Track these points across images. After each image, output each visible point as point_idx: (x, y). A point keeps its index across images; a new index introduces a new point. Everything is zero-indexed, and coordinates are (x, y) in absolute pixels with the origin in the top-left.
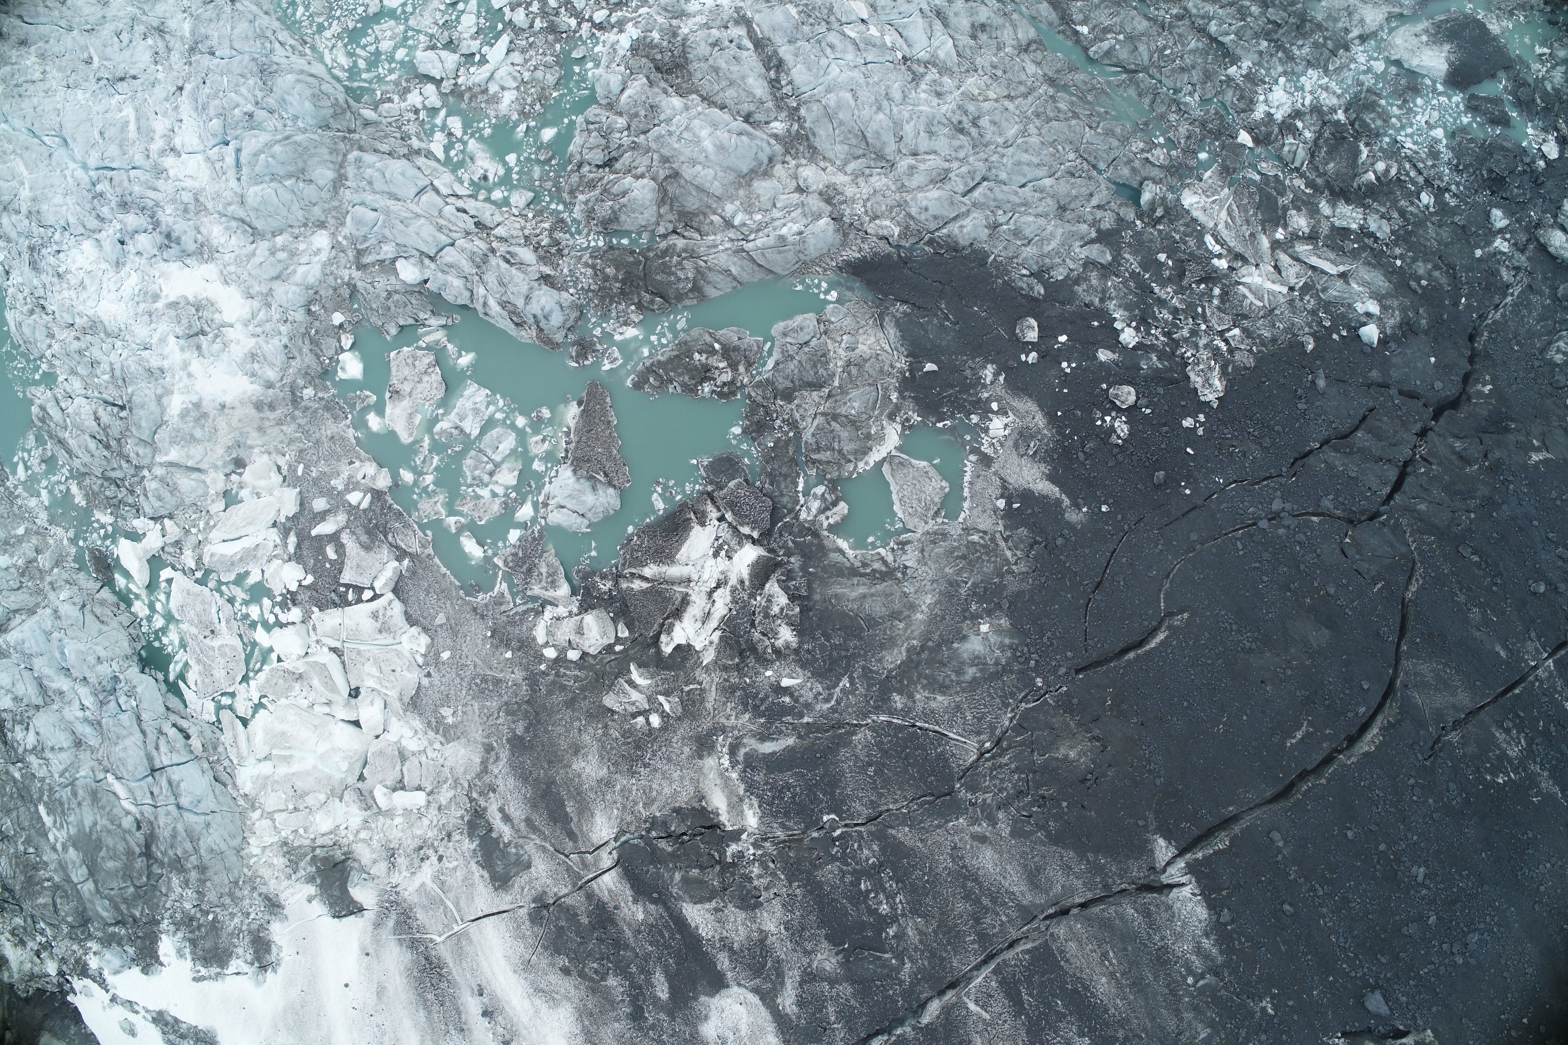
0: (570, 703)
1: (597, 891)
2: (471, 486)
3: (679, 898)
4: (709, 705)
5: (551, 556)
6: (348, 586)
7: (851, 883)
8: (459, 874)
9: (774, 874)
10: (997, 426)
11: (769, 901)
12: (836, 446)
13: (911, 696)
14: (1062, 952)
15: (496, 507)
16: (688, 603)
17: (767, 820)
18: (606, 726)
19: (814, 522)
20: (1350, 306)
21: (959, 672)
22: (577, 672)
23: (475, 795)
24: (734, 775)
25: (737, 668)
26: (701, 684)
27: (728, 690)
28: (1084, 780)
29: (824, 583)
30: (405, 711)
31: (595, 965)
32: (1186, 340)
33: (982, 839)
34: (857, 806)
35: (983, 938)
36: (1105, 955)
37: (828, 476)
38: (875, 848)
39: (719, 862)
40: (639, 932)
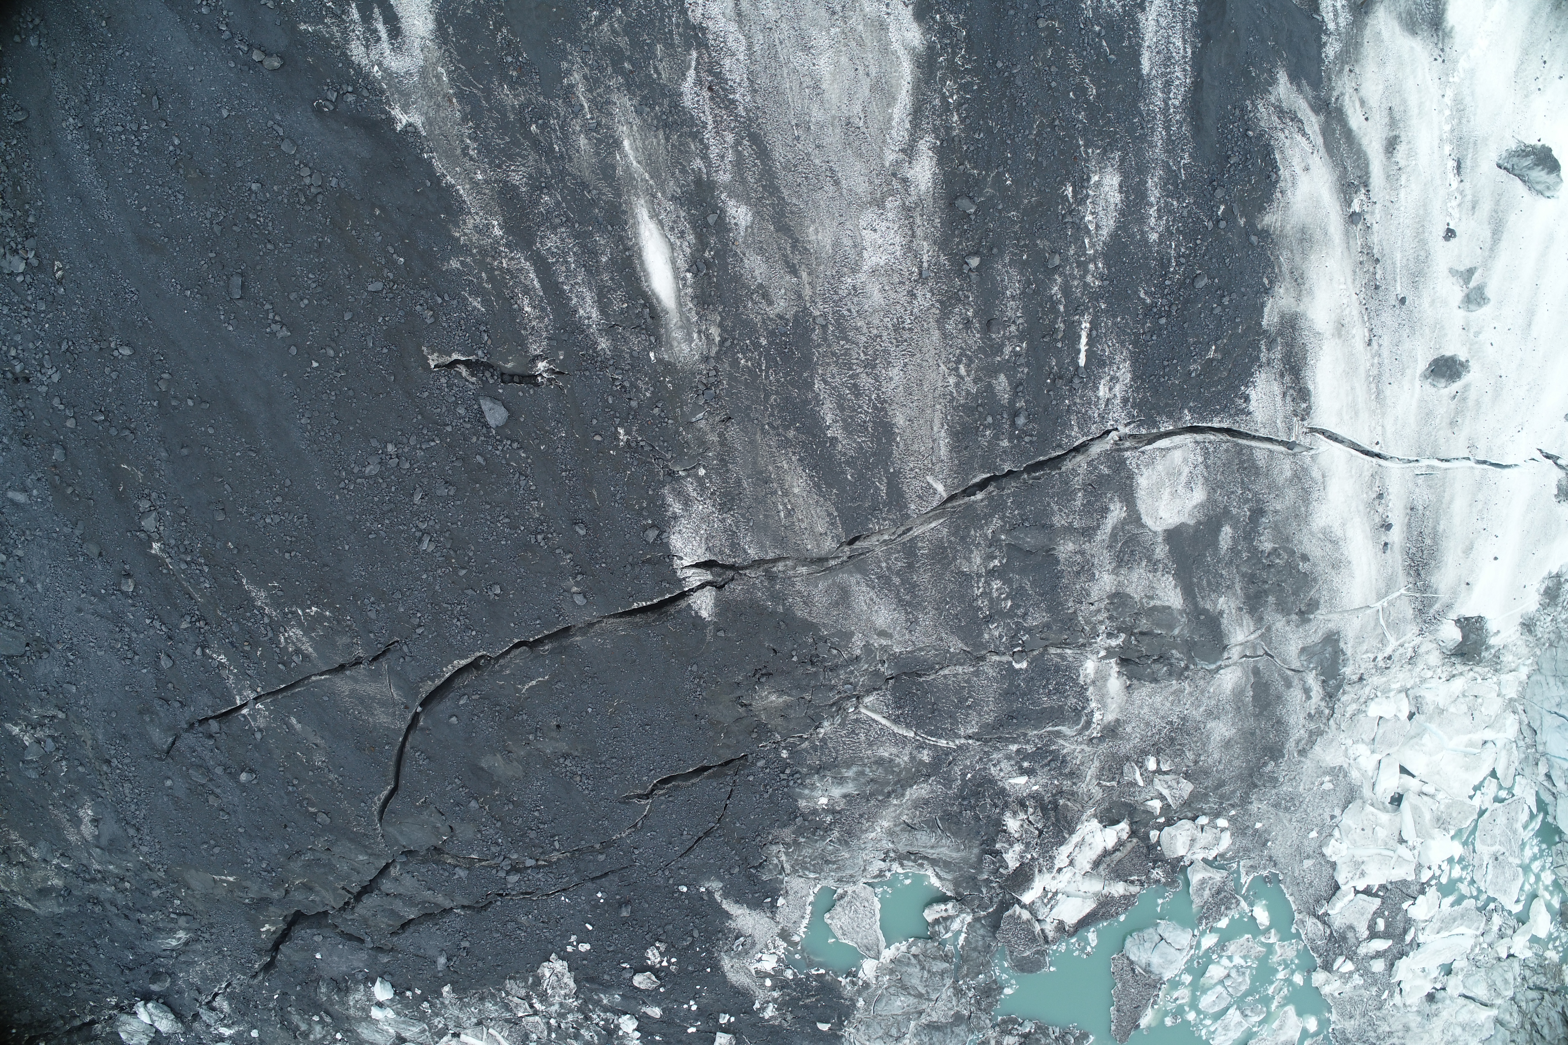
0: (1221, 784)
1: (1252, 624)
2: (1247, 967)
3: (1181, 612)
4: (1097, 763)
5: (1197, 902)
6: (1376, 895)
7: (1019, 607)
8: (1365, 647)
9: (1087, 622)
10: (769, 964)
11: (1101, 600)
12: (926, 974)
13: (913, 758)
14: (832, 524)
15: (1232, 948)
16: (1094, 862)
17: (1076, 664)
18: (1196, 762)
19: (961, 911)
20: (398, 1014)
21: (862, 773)
22: (1204, 806)
23: (1327, 711)
24: (1093, 705)
25: (1061, 793)
26: (1099, 784)
27: (1074, 775)
28: (769, 674)
29: (965, 860)
30: (1361, 786)
31: (1278, 561)
32: (571, 1011)
33: (882, 634)
34: (991, 673)
35: (910, 550)
36: (789, 514)
37: (936, 944)
38: (986, 636)
39: (1132, 634)
40: (1228, 587)
